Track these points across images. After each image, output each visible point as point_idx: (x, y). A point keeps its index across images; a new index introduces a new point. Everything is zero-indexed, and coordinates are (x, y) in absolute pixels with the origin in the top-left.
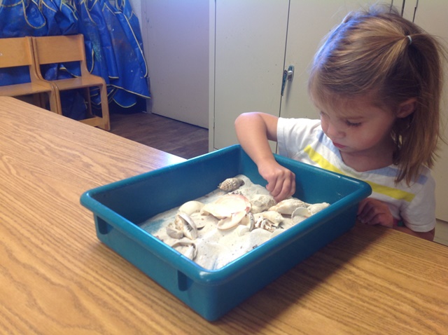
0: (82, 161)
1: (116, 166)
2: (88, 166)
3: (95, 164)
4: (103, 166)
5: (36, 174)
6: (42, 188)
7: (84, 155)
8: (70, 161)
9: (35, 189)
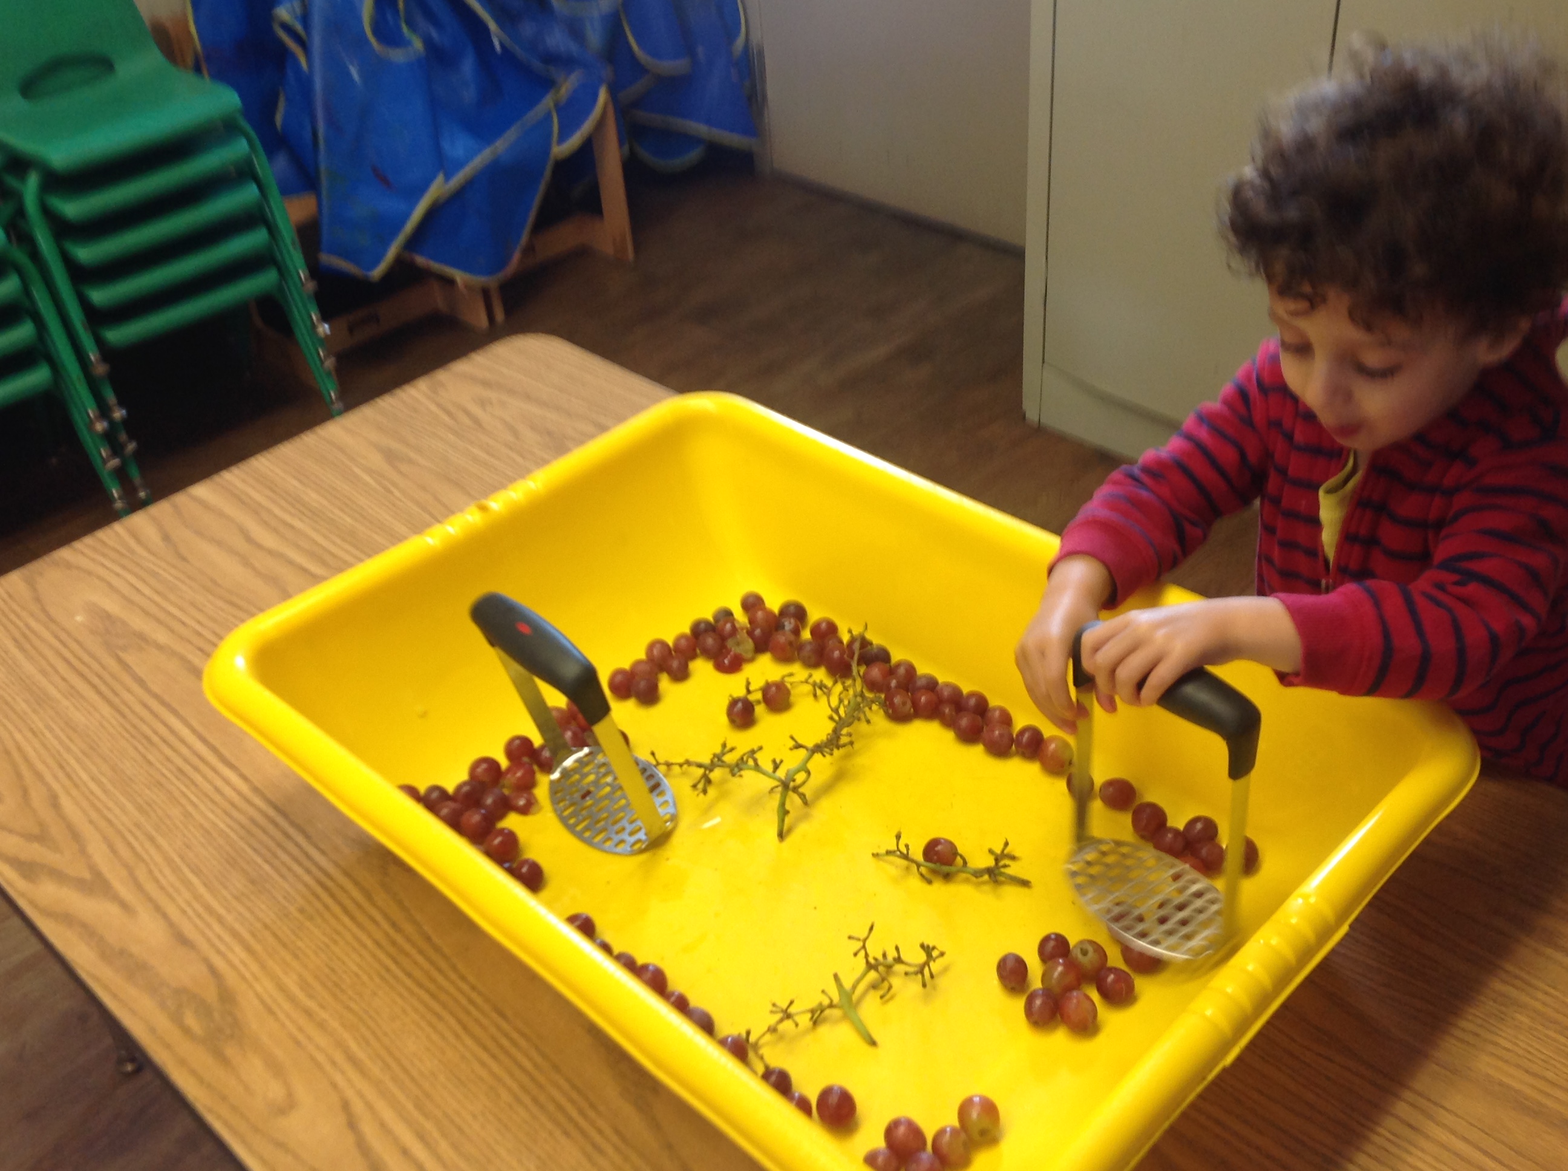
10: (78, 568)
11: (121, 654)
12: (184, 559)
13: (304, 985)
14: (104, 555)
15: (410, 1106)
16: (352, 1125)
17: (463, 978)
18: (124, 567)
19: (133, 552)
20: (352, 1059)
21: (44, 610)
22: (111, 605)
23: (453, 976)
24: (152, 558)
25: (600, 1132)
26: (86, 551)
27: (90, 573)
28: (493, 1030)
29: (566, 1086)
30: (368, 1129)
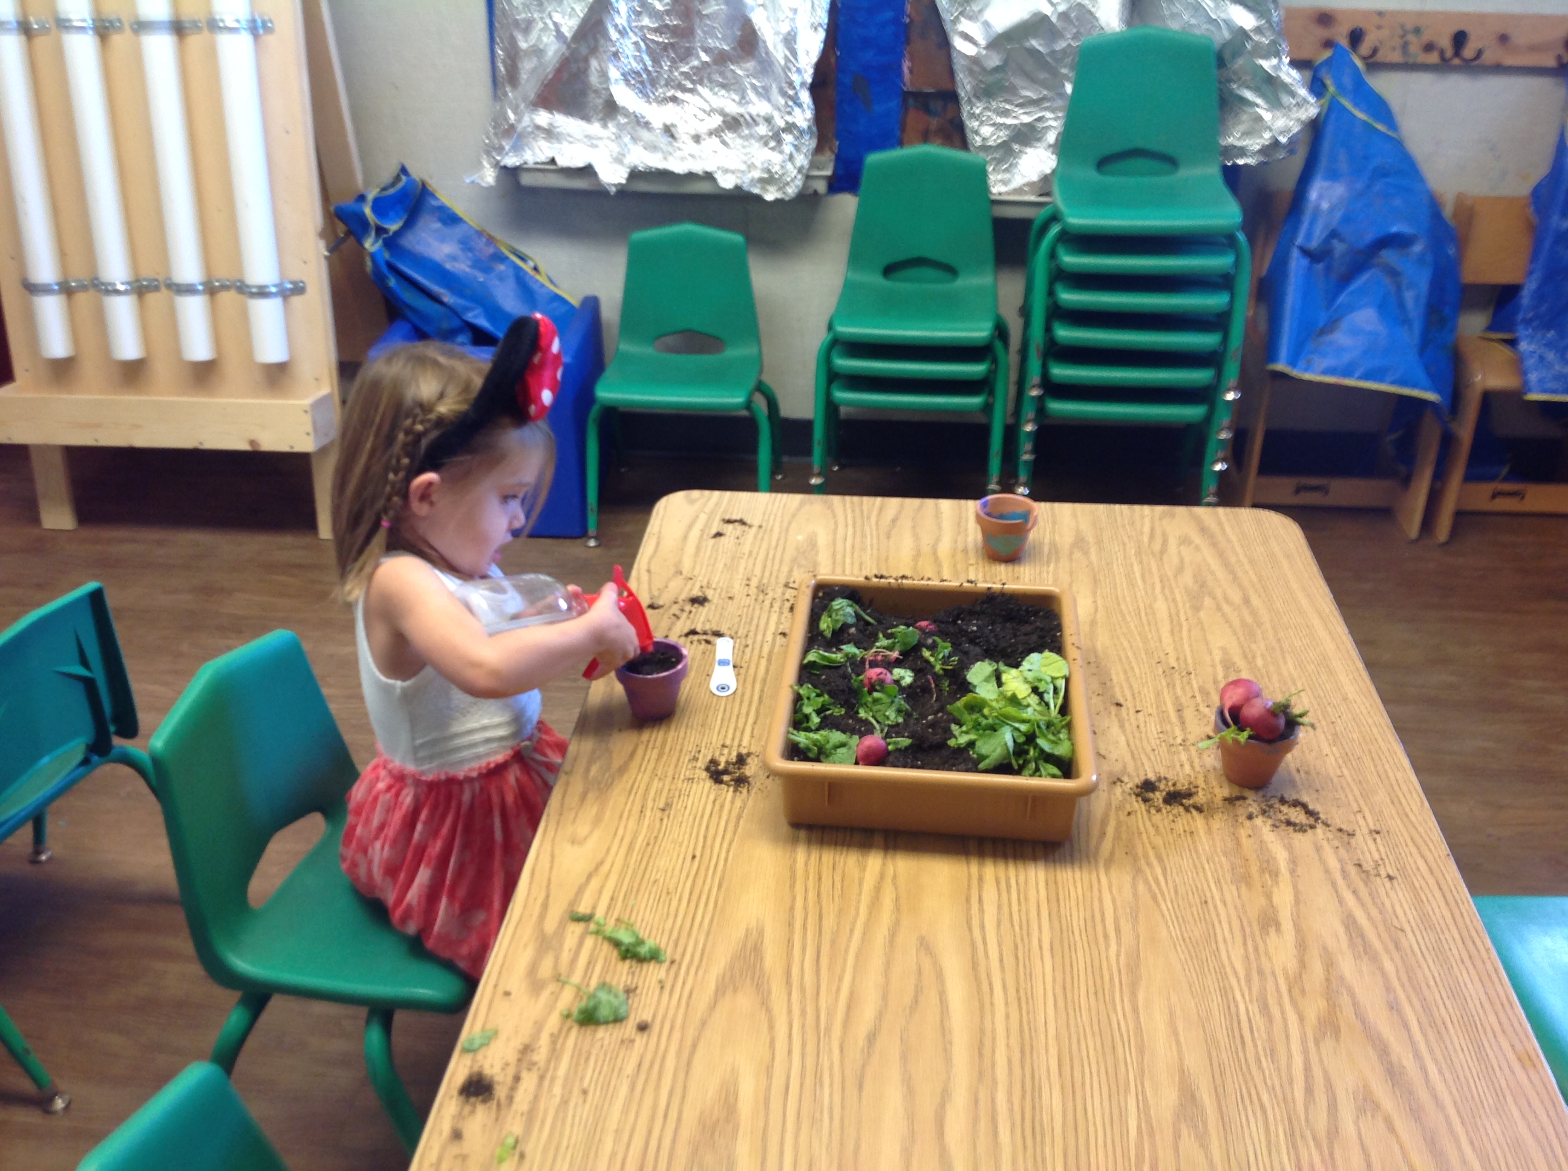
0: (1269, 896)
1: (1330, 964)
2: (1269, 921)
3: (1287, 925)
4: (1302, 946)
5: (1141, 887)
6: (1119, 944)
7: (1293, 872)
8: (1243, 879)
9: (1106, 936)
10: (833, 511)
11: (795, 568)
12: (889, 537)
13: (659, 792)
14: (853, 511)
15: (624, 888)
16: (590, 876)
17: (728, 851)
18: (854, 524)
19: (869, 518)
20: (630, 848)
21: (790, 523)
22: (823, 540)
23: (725, 846)
24: (874, 527)
25: (684, 983)
26: (848, 505)
27: (834, 516)
28: (706, 888)
29: (700, 946)
30: (595, 883)
